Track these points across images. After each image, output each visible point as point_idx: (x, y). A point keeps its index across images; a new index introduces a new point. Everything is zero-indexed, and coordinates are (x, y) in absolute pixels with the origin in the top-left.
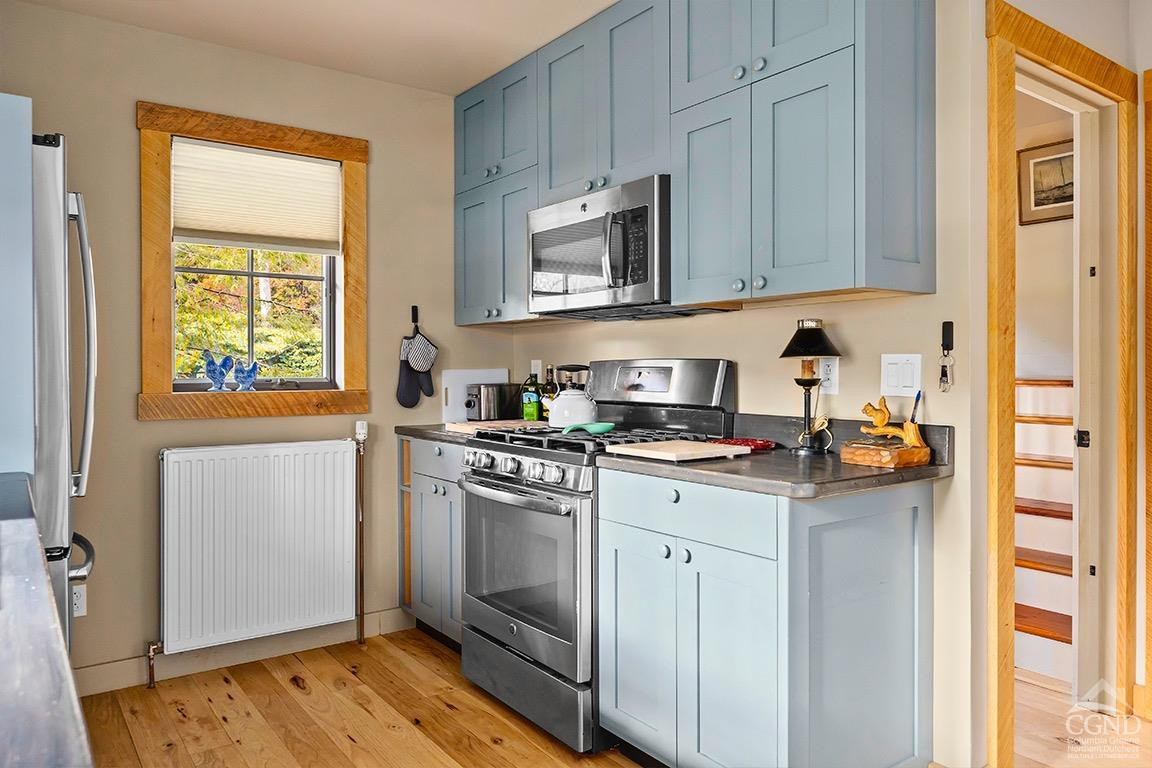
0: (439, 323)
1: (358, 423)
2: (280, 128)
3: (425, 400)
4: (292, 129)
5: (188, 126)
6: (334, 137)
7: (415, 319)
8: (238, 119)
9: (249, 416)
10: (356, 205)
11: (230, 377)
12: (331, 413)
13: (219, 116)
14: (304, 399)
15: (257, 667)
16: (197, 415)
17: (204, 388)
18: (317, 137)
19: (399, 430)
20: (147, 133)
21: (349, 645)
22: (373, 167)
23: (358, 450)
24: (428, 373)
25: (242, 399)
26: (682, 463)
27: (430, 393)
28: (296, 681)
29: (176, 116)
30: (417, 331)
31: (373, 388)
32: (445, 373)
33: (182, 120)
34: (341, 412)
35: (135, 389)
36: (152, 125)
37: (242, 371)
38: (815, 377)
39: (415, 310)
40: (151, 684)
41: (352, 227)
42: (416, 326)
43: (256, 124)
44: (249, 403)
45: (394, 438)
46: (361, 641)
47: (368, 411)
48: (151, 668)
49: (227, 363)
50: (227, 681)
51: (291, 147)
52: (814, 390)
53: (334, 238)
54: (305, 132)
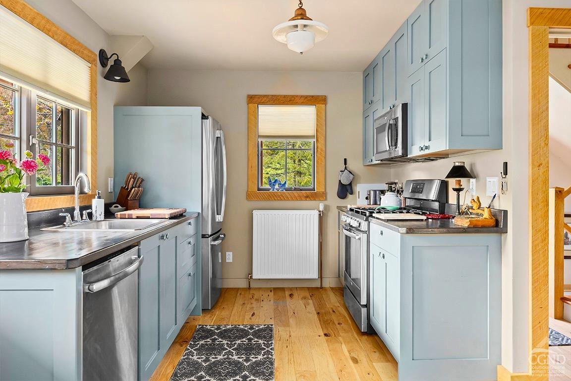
0: (356, 165)
1: (320, 204)
2: (293, 96)
3: (350, 196)
4: (297, 96)
5: (262, 101)
6: (313, 96)
7: (345, 164)
8: (278, 96)
9: (281, 200)
10: (322, 122)
11: (277, 187)
12: (311, 200)
13: (272, 96)
14: (301, 195)
15: (283, 289)
16: (265, 199)
17: (268, 190)
18: (306, 98)
19: (338, 207)
20: (251, 105)
21: (317, 288)
22: (328, 105)
23: (320, 215)
24: (350, 184)
25: (280, 194)
26: (388, 220)
27: (352, 193)
28: (291, 295)
29: (259, 98)
30: (346, 168)
31: (328, 191)
32: (358, 185)
33: (261, 99)
34: (315, 200)
35: (246, 190)
36: (251, 103)
37: (280, 184)
38: (461, 187)
39: (345, 160)
40: (249, 288)
41: (319, 130)
42: (346, 167)
43: (285, 96)
44: (282, 196)
45: (337, 211)
46: (321, 288)
47: (326, 200)
48: (249, 282)
49: (275, 182)
50: (271, 291)
51: (297, 103)
52: (461, 193)
53: (313, 135)
54: (302, 96)
